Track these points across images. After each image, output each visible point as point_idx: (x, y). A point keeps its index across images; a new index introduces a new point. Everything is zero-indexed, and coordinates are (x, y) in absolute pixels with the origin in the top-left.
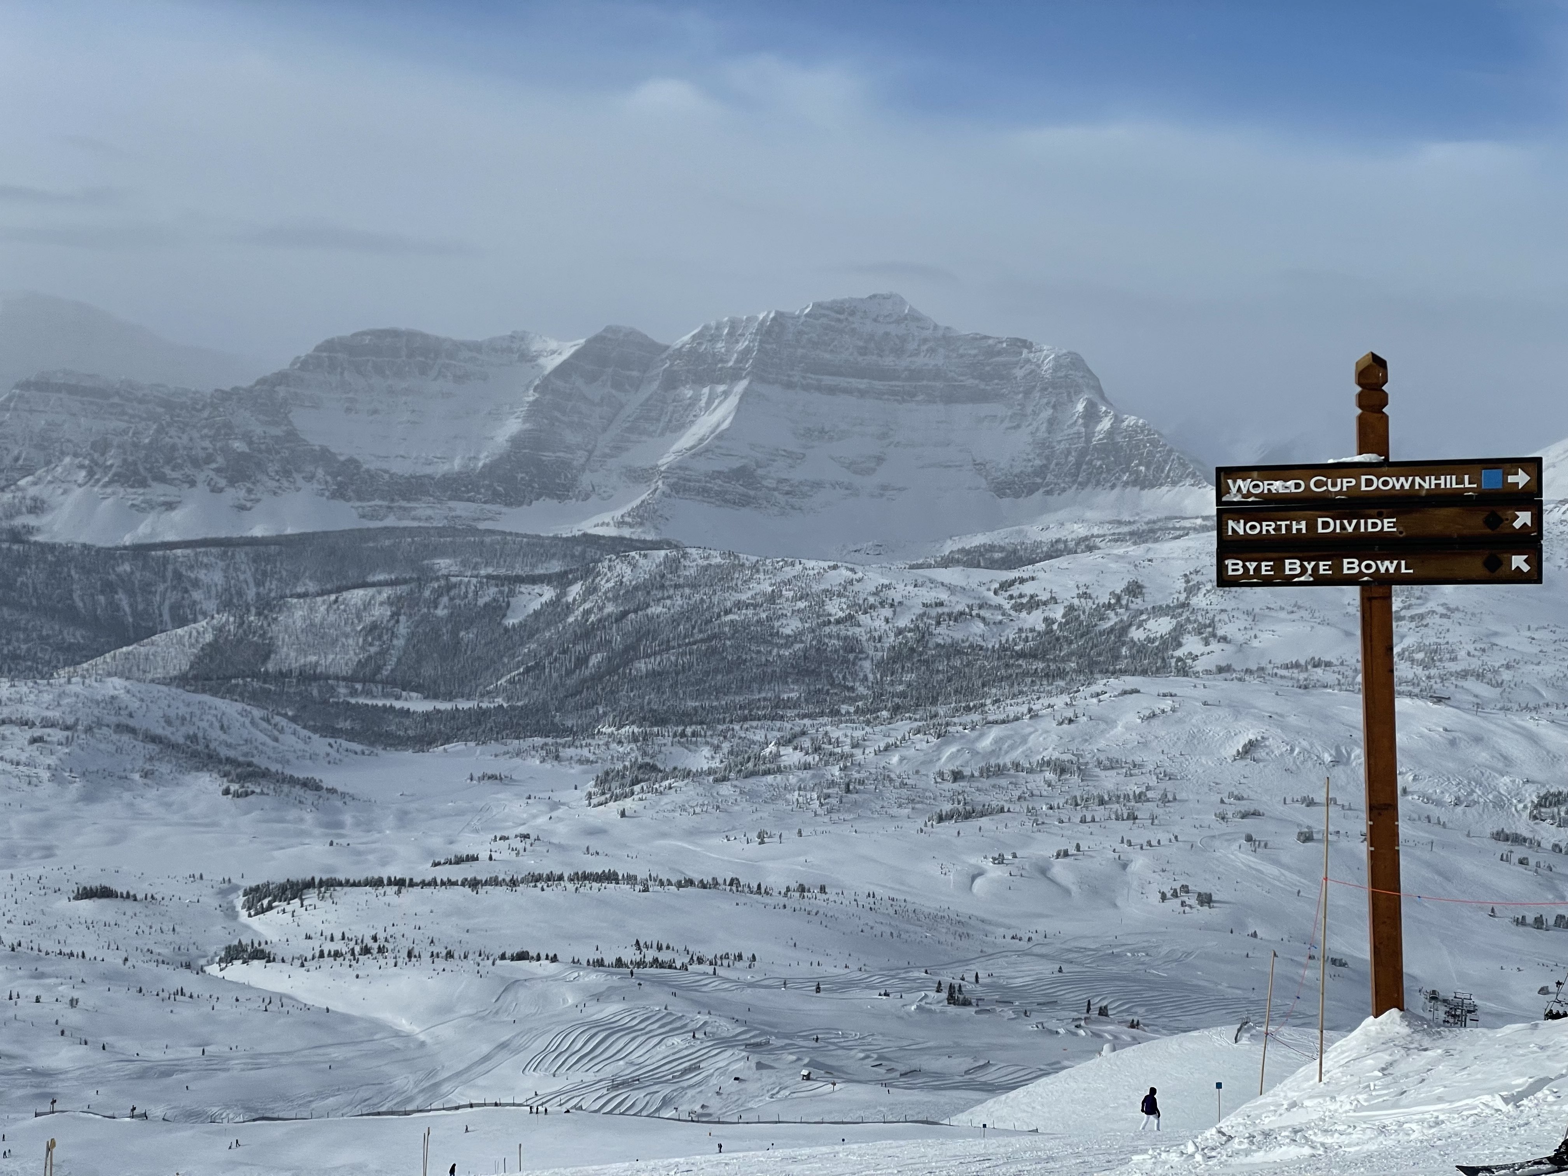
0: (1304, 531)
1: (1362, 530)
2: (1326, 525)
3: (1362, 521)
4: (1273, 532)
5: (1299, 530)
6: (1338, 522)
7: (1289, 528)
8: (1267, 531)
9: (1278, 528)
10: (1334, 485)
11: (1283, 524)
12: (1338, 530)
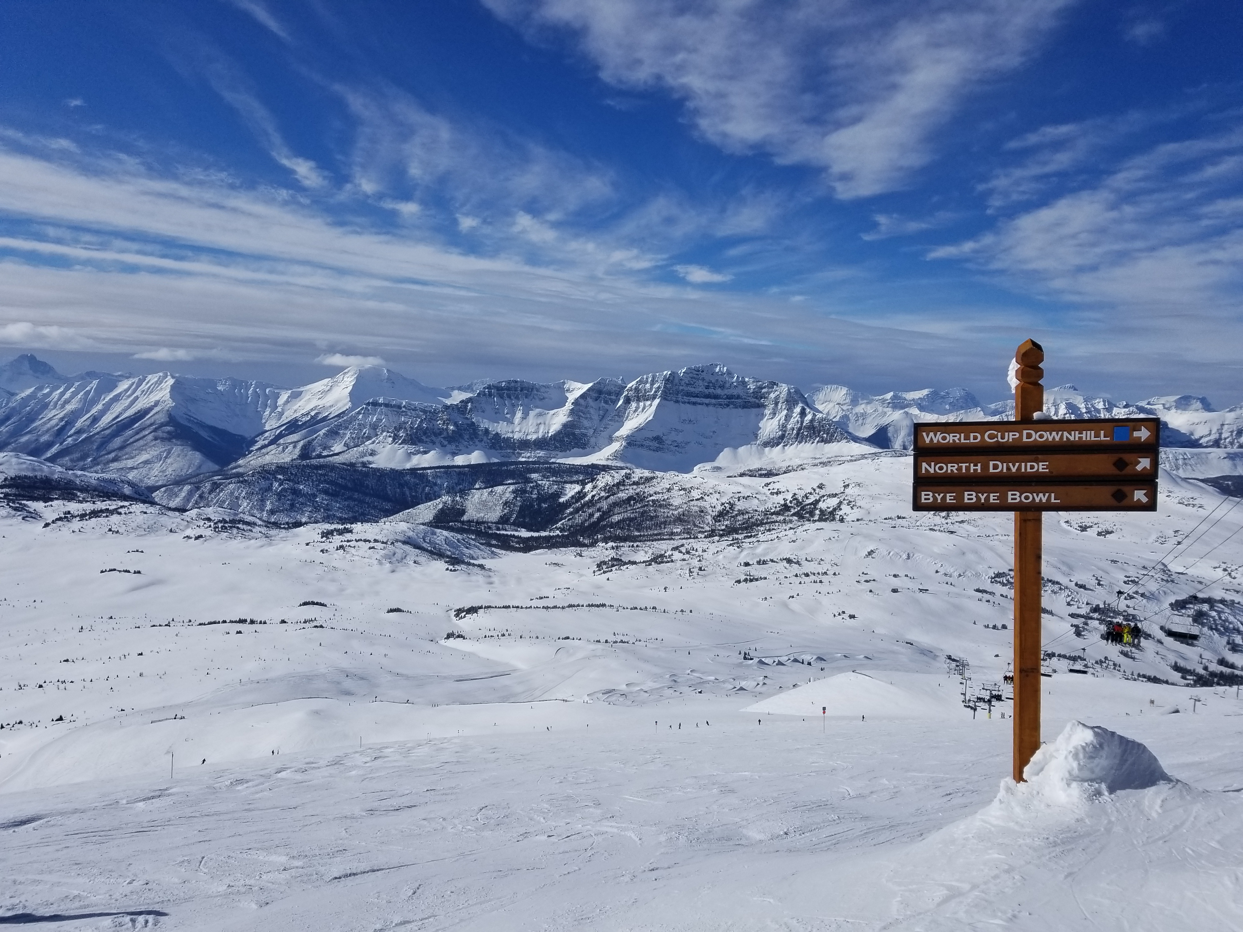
0: (979, 471)
1: (1023, 470)
2: (995, 467)
3: (1023, 464)
4: (956, 471)
5: (975, 470)
6: (1005, 465)
7: (968, 468)
8: (952, 470)
9: (959, 469)
10: (1003, 438)
11: (964, 465)
12: (1005, 470)
